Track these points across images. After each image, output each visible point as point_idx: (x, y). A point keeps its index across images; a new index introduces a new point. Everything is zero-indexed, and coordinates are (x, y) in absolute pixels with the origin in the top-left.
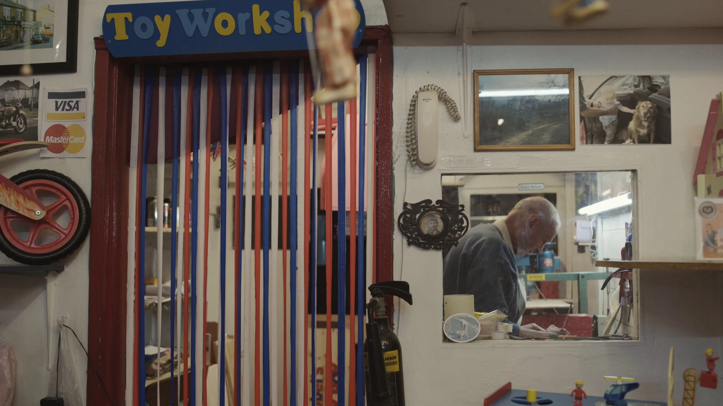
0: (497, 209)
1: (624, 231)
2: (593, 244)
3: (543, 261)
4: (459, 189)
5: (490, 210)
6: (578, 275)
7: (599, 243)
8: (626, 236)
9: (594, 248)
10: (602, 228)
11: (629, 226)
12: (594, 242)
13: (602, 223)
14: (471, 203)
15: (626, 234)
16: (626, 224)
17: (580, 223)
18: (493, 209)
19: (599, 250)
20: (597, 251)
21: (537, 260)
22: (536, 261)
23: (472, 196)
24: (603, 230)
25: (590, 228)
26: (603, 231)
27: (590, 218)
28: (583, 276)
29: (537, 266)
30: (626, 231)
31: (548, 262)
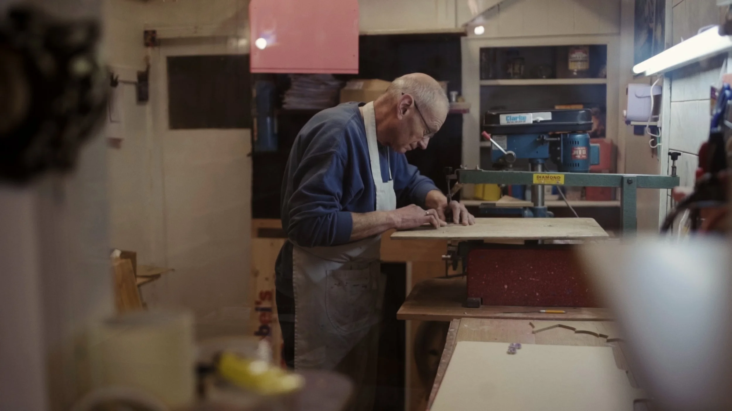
0: (520, 69)
1: (708, 102)
2: (653, 124)
3: (572, 150)
4: (463, 39)
5: (511, 71)
6: (622, 178)
7: (663, 123)
8: (711, 114)
9: (655, 130)
10: (671, 97)
11: (717, 94)
12: (656, 120)
13: (671, 88)
14: (481, 60)
15: (712, 110)
16: (713, 90)
17: (634, 89)
18: (514, 69)
19: (664, 133)
20: (660, 136)
21: (561, 148)
22: (560, 151)
23: (483, 51)
24: (672, 100)
25: (650, 97)
26: (671, 102)
27: (651, 80)
28: (630, 181)
29: (561, 158)
30: (712, 104)
31: (580, 152)
